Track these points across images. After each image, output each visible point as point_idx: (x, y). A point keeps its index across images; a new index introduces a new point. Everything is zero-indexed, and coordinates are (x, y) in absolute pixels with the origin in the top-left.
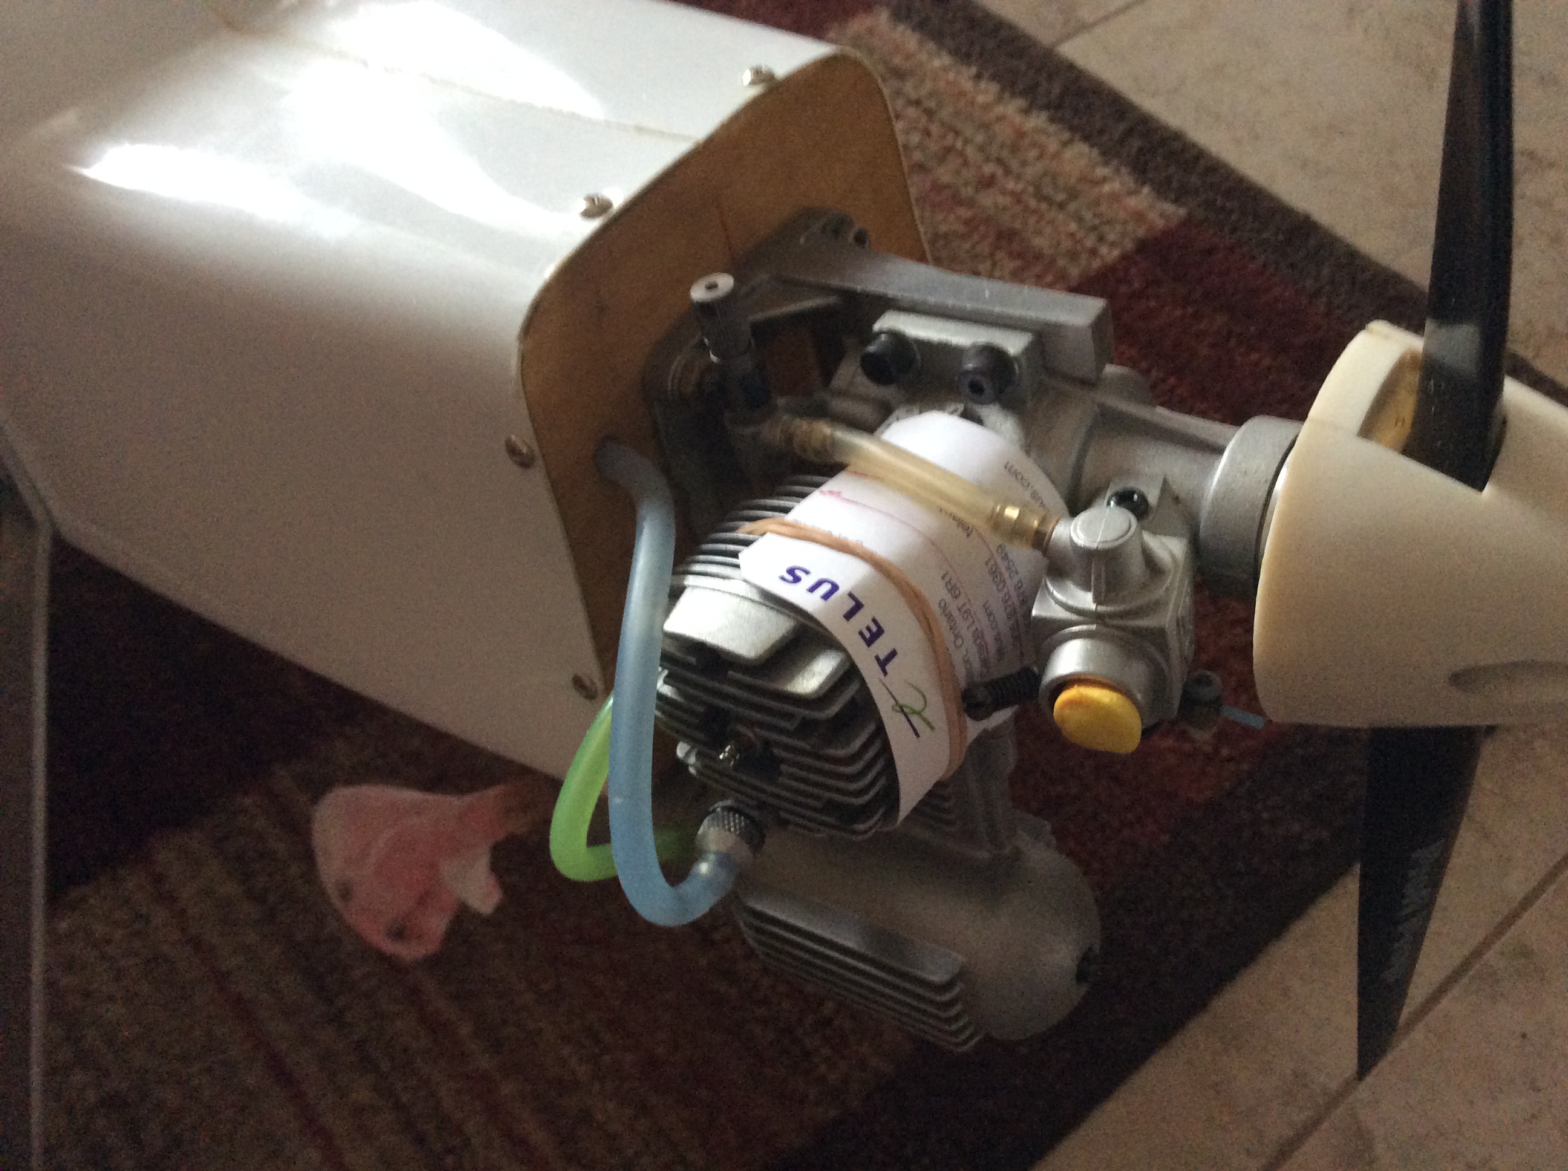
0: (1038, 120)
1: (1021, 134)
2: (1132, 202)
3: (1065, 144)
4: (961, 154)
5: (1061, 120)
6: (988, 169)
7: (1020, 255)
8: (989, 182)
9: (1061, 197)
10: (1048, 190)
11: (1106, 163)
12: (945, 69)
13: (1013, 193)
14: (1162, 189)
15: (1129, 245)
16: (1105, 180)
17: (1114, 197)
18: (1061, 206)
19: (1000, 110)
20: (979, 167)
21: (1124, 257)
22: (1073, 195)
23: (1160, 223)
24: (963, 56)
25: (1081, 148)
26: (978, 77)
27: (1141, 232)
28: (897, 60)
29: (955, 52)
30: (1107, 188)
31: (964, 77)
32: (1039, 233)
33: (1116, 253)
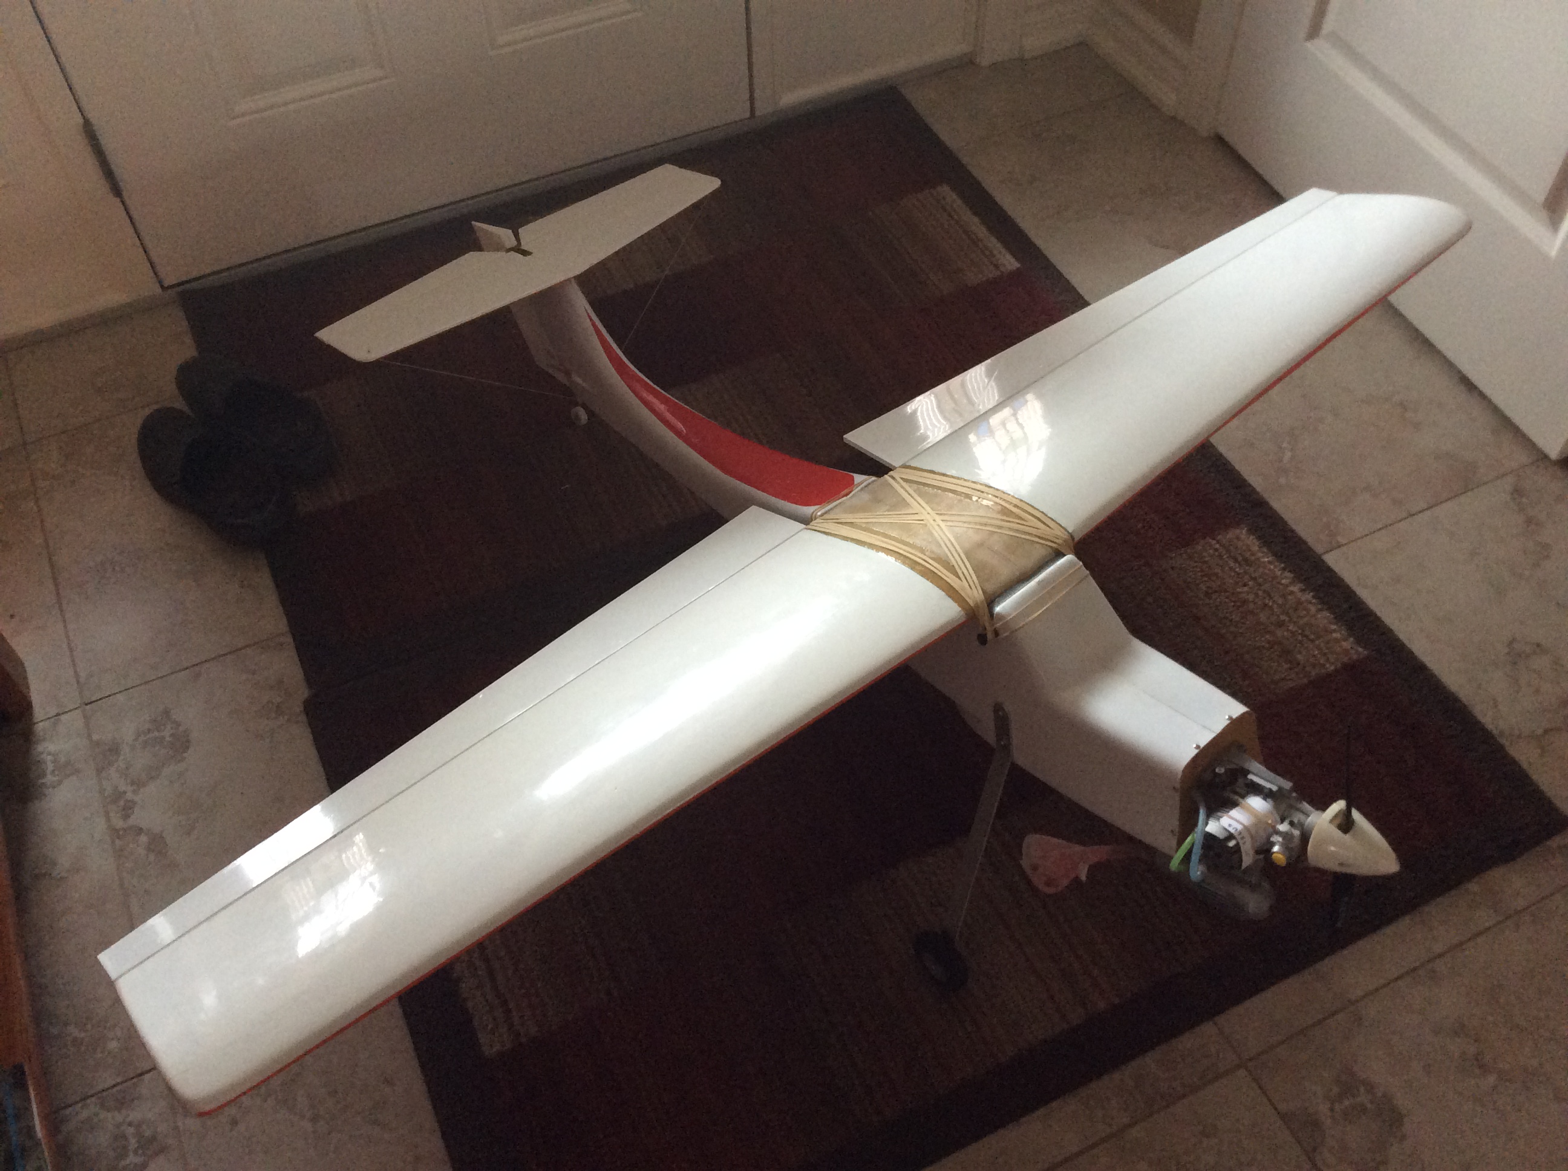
0: (1308, 596)
1: (1299, 603)
2: (1344, 644)
3: (1321, 610)
4: (1271, 608)
5: (1319, 598)
6: (1283, 617)
7: (1290, 662)
8: (1281, 624)
9: (1312, 637)
10: (1307, 633)
11: (1336, 624)
12: (1269, 562)
13: (1292, 632)
14: (1359, 641)
15: (1339, 665)
16: (1334, 631)
17: (1337, 640)
18: (1312, 641)
19: (1292, 588)
20: (1278, 616)
21: (1336, 670)
22: (1319, 637)
23: (1355, 657)
24: (1278, 556)
25: (1327, 614)
26: (1284, 569)
27: (1346, 660)
28: (1248, 555)
29: (1275, 554)
30: (1334, 635)
31: (1276, 568)
32: (1300, 653)
33: (1332, 668)
